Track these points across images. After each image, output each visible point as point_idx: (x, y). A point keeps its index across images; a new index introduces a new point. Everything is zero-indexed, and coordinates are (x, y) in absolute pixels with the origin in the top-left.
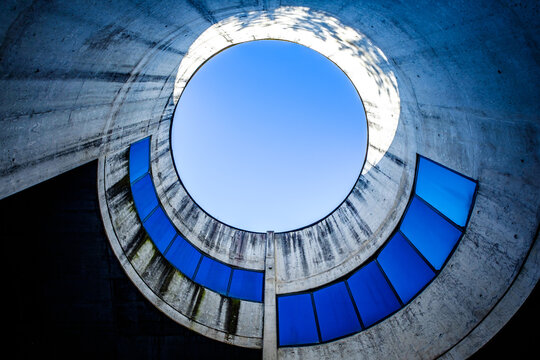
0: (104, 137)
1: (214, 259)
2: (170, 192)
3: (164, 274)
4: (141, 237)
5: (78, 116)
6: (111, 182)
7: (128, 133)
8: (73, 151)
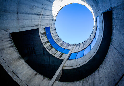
0: (39, 25)
1: (62, 48)
2: (55, 37)
3: (51, 48)
4: (48, 42)
5: (33, 21)
6: (42, 32)
7: (44, 25)
8: (34, 26)
